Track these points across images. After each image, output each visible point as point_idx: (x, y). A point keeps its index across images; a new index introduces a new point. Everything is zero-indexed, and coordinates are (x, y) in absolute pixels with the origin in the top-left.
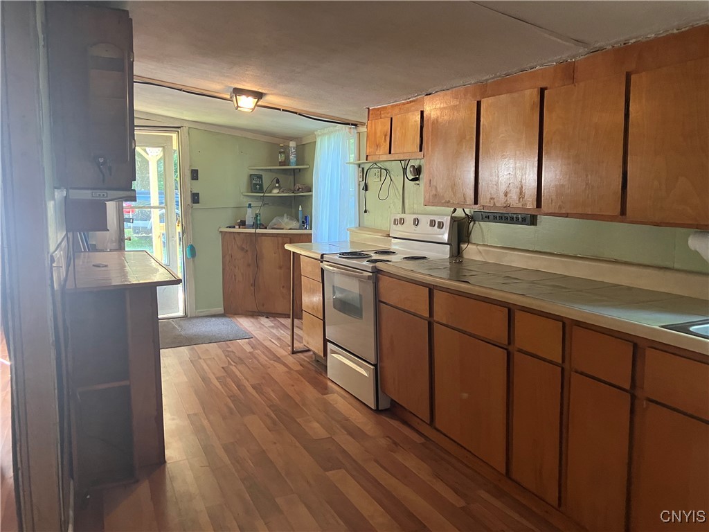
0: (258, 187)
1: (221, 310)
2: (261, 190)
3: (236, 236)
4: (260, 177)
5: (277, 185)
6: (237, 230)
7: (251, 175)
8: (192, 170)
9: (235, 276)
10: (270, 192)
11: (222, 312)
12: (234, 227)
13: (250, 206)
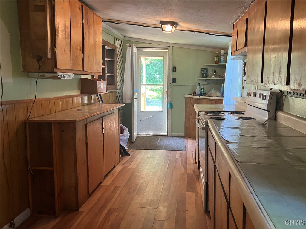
0: (204, 75)
1: (183, 134)
2: (206, 76)
3: (191, 99)
4: (206, 70)
5: (214, 74)
6: (192, 96)
7: (202, 69)
8: (173, 67)
9: (190, 119)
10: (211, 78)
11: (184, 135)
12: (191, 95)
13: (199, 84)
